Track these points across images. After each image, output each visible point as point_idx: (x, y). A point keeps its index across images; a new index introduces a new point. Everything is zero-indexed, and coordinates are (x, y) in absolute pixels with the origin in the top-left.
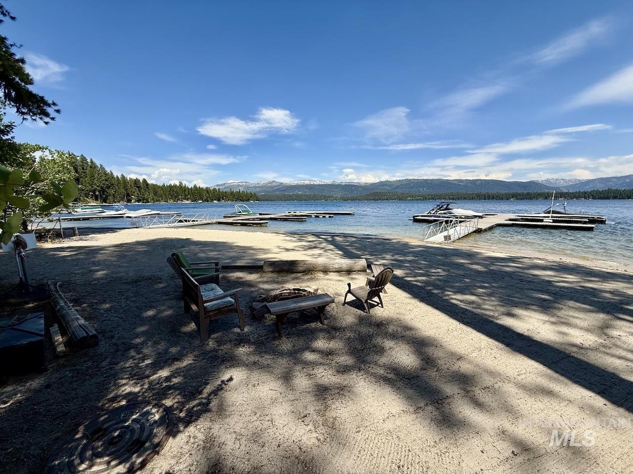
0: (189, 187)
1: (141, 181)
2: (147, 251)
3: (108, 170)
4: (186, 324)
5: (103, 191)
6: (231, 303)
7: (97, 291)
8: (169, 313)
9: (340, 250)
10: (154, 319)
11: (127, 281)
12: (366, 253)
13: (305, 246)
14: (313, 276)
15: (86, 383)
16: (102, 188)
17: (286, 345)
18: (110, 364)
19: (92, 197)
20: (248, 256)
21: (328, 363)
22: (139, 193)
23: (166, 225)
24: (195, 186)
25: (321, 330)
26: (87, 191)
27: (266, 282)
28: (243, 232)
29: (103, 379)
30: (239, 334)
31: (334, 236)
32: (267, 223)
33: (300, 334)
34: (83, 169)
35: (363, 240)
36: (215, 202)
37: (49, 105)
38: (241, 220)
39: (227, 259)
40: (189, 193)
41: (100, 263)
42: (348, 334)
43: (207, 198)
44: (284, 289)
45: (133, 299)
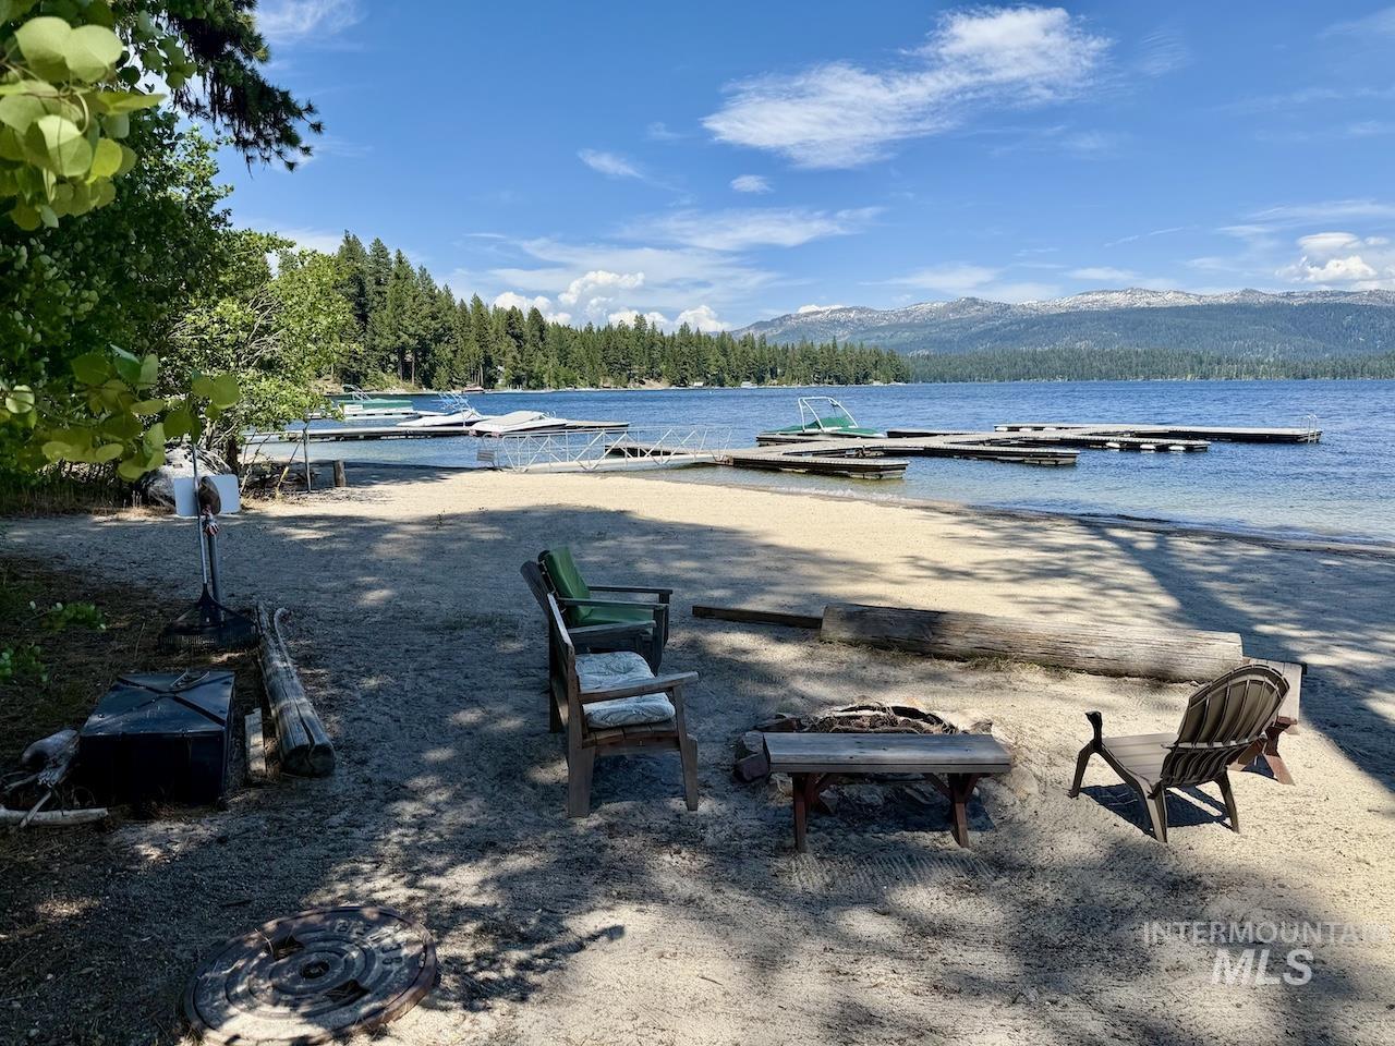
0: (666, 335)
1: (526, 317)
2: (501, 542)
3: (439, 284)
4: (543, 761)
5: (423, 349)
6: (664, 714)
7: (357, 642)
8: (513, 723)
9: (1171, 591)
10: (469, 734)
11: (432, 623)
12: (1289, 614)
13: (1022, 563)
14: (999, 678)
15: (292, 853)
16: (421, 340)
17: (807, 875)
18: (350, 823)
19: (395, 370)
20: (788, 584)
21: (915, 955)
22: (519, 357)
23: (575, 463)
24: (684, 329)
25: (946, 859)
26: (385, 349)
27: (819, 676)
28: (805, 501)
29: (325, 852)
30: (678, 816)
31: (1168, 533)
32: (902, 467)
33: (865, 857)
34: (378, 283)
35: (1300, 557)
36: (746, 385)
37: (299, 114)
38: (816, 454)
39: (718, 588)
40: (663, 356)
41: (379, 565)
42: (1042, 890)
43: (722, 370)
44: (866, 703)
45: (435, 674)
